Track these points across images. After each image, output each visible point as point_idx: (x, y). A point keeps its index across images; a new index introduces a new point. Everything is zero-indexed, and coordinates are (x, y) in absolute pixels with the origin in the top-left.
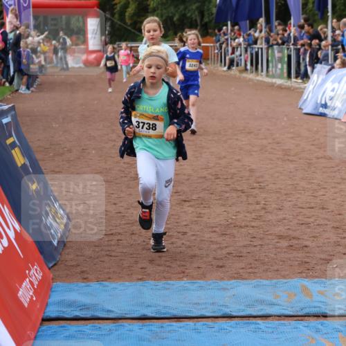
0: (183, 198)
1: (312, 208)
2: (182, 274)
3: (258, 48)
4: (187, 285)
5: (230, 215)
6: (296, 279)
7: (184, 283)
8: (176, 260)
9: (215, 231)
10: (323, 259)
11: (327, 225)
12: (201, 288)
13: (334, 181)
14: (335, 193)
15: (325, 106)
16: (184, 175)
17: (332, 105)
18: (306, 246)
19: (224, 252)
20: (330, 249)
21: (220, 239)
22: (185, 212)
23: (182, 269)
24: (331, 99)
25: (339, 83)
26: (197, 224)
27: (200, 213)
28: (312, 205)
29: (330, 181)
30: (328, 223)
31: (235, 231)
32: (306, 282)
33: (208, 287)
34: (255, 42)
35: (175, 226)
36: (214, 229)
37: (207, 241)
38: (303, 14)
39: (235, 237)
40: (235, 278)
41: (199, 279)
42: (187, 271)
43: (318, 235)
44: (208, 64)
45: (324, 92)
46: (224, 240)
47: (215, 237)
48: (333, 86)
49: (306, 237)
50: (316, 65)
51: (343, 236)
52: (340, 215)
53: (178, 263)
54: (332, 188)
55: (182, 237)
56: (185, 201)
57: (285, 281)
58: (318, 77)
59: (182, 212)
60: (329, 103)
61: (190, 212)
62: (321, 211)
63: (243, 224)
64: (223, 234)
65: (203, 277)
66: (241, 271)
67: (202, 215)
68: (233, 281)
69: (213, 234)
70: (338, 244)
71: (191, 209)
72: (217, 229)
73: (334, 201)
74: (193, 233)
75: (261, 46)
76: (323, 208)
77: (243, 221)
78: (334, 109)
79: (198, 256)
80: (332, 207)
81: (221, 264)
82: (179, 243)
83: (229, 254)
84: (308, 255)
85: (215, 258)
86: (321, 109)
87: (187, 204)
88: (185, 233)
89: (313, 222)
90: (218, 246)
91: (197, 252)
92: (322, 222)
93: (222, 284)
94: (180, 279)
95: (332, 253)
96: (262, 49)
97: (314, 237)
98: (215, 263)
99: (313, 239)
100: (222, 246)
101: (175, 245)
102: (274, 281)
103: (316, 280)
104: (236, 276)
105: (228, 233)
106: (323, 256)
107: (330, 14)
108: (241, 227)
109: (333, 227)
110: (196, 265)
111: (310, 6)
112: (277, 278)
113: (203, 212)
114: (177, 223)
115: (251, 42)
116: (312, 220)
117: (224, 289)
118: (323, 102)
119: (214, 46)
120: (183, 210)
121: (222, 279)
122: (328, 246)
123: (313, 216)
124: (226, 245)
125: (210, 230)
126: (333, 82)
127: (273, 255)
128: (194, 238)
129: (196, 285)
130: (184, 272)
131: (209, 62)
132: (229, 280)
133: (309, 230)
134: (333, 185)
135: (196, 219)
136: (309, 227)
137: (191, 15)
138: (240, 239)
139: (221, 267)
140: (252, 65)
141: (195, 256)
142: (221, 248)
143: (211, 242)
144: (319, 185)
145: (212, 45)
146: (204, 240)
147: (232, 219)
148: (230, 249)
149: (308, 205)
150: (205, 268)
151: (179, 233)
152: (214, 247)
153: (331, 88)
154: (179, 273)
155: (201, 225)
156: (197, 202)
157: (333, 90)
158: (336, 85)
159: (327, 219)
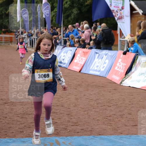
0: (4, 102)
1: (58, 106)
2: (6, 136)
3: (33, 38)
4: (8, 140)
5: (24, 109)
6: (53, 137)
7: (7, 139)
8: (3, 129)
9: (18, 116)
10: (64, 128)
11: (64, 113)
12: (14, 141)
13: (66, 94)
14: (67, 99)
15: (61, 62)
16: (5, 92)
17: (64, 62)
18: (56, 123)
19: (23, 125)
20: (66, 123)
21: (21, 120)
22: (5, 108)
23: (6, 133)
24: (63, 60)
25: (67, 53)
26: (11, 113)
27: (12, 109)
28: (58, 105)
29: (64, 94)
30: (65, 112)
31: (27, 116)
32: (57, 138)
33: (17, 141)
34: (32, 35)
35: (2, 114)
36: (18, 115)
37: (16, 121)
38: (51, 25)
39: (27, 119)
40: (28, 137)
41: (13, 138)
42: (8, 134)
43: (61, 117)
44: (12, 44)
45: (60, 57)
46: (23, 120)
47: (19, 119)
48: (64, 55)
49: (56, 119)
50: (57, 46)
51: (71, 118)
52: (69, 109)
53: (4, 130)
54: (66, 97)
55: (5, 119)
56: (6, 103)
57: (48, 138)
58: (58, 51)
59: (4, 108)
60: (62, 61)
61: (8, 108)
62: (61, 107)
63: (30, 113)
64: (22, 118)
65: (14, 136)
66: (30, 134)
67: (13, 109)
68: (27, 138)
69: (18, 118)
70: (69, 121)
71: (8, 107)
72: (19, 115)
73: (66, 103)
74: (10, 117)
75: (34, 37)
76: (62, 106)
77: (30, 112)
78: (64, 64)
79: (12, 127)
80: (66, 106)
81: (22, 131)
82: (4, 122)
83: (25, 126)
84: (57, 126)
85: (19, 128)
86: (59, 64)
87: (6, 104)
88: (6, 117)
89: (59, 112)
90: (20, 123)
91: (12, 126)
92: (62, 112)
93: (23, 139)
94: (5, 138)
95: (67, 126)
96: (34, 38)
97: (60, 118)
98: (19, 130)
99: (59, 119)
100: (22, 123)
101: (2, 123)
102: (44, 138)
103: (61, 137)
104: (28, 136)
105: (24, 117)
106: (63, 127)
107: (62, 25)
108: (29, 114)
109: (67, 114)
110: (11, 132)
111: (54, 21)
112: (45, 137)
113: (13, 108)
114: (3, 113)
115: (30, 35)
116: (58, 111)
117: (24, 142)
118: (60, 61)
119: (15, 37)
120: (5, 107)
121: (23, 137)
122: (65, 122)
123: (59, 109)
124: (23, 122)
125: (17, 116)
126: (64, 53)
127: (43, 127)
128: (10, 119)
129: (12, 140)
130: (6, 135)
131: (13, 43)
132: (25, 138)
133: (57, 115)
134: (66, 96)
135: (10, 111)
136: (57, 114)
137: (5, 24)
138: (29, 120)
139: (22, 132)
140: (30, 45)
141: (11, 127)
142: (21, 124)
143: (17, 121)
144: (60, 96)
145: (14, 36)
146: (14, 120)
147: (26, 111)
148: (25, 124)
149: (56, 105)
150: (15, 132)
151: (3, 117)
152: (19, 123)
153: (63, 55)
154: (4, 135)
155: (13, 114)
156: (10, 104)
157: (64, 56)
158: (65, 54)
159: (64, 111)
